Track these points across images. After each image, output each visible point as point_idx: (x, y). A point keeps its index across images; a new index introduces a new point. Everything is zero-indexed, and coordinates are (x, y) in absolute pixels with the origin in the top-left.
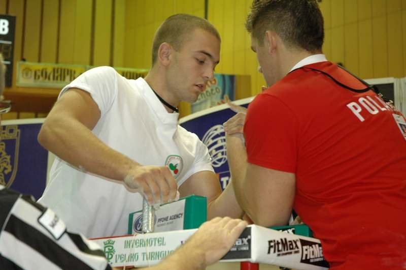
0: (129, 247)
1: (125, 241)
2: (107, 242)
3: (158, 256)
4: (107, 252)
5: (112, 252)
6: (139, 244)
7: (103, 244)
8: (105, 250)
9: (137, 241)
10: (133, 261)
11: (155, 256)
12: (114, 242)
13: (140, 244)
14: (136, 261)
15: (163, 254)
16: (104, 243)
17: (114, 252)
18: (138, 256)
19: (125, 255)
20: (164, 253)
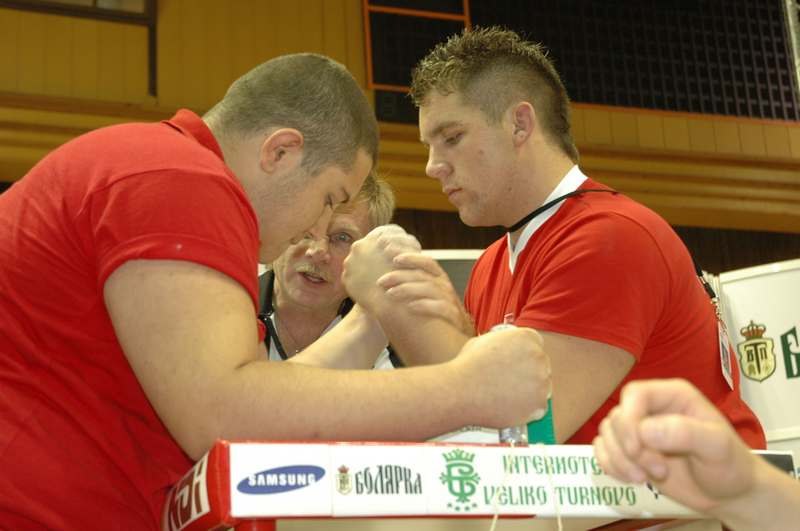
0: (518, 471)
1: (504, 457)
2: (453, 455)
3: (599, 497)
4: (456, 478)
5: (471, 478)
6: (544, 467)
7: (444, 460)
8: (449, 472)
9: (537, 461)
10: (533, 503)
11: (590, 496)
12: (473, 456)
13: (547, 468)
14: (542, 504)
15: (610, 494)
16: (445, 456)
17: (476, 478)
18: (545, 494)
19: (510, 489)
20: (612, 491)
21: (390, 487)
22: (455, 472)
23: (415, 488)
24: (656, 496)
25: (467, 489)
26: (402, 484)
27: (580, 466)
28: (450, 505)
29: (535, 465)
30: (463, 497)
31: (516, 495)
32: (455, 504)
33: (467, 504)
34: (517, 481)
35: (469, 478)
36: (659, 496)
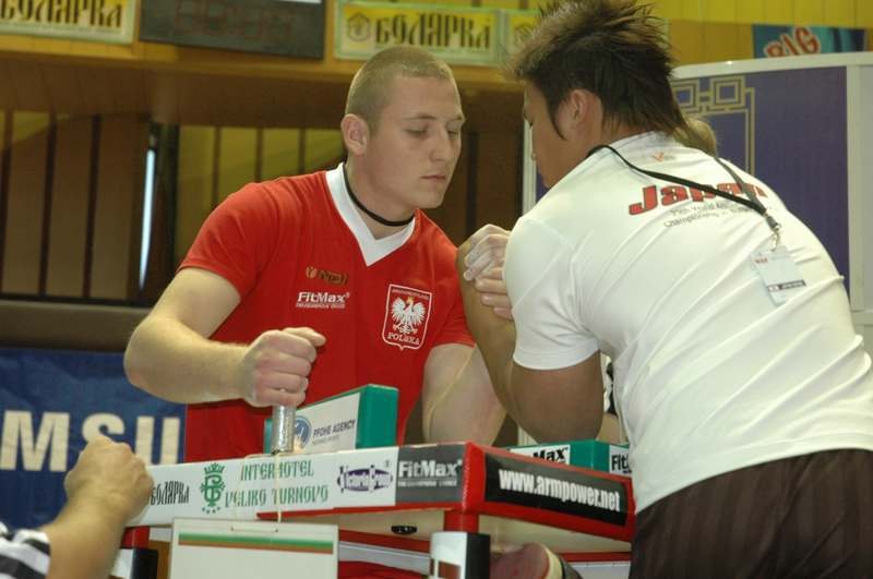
21: (170, 499)
22: (210, 483)
23: (184, 499)
24: (342, 490)
25: (216, 495)
26: (177, 496)
27: (292, 470)
28: (204, 509)
29: (262, 472)
30: (212, 502)
31: (246, 499)
32: (207, 508)
33: (215, 508)
34: (247, 486)
35: (218, 486)
36: (345, 491)
